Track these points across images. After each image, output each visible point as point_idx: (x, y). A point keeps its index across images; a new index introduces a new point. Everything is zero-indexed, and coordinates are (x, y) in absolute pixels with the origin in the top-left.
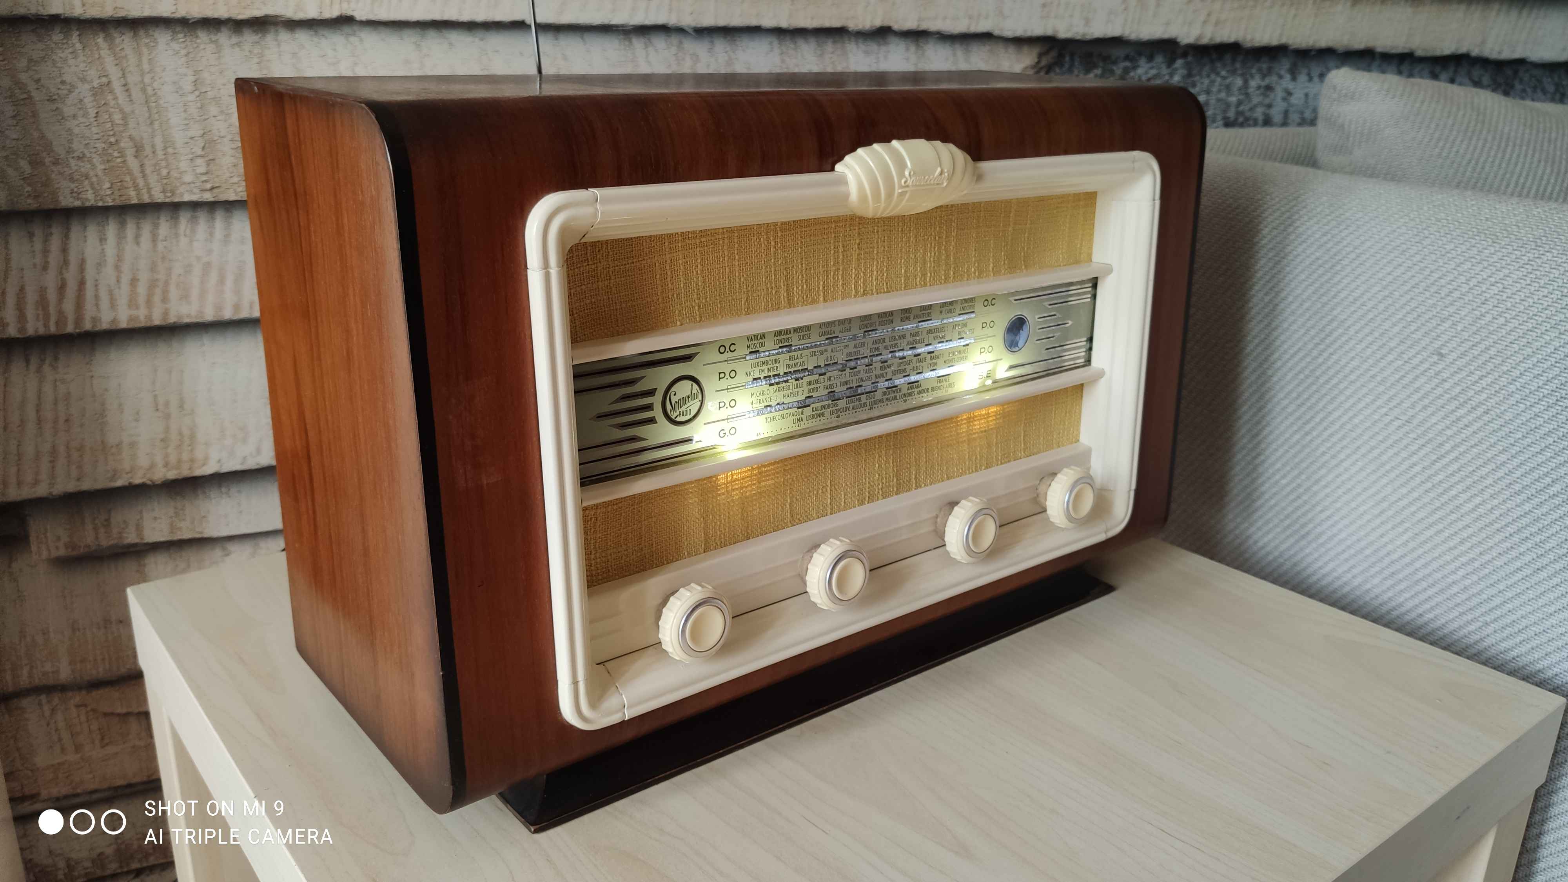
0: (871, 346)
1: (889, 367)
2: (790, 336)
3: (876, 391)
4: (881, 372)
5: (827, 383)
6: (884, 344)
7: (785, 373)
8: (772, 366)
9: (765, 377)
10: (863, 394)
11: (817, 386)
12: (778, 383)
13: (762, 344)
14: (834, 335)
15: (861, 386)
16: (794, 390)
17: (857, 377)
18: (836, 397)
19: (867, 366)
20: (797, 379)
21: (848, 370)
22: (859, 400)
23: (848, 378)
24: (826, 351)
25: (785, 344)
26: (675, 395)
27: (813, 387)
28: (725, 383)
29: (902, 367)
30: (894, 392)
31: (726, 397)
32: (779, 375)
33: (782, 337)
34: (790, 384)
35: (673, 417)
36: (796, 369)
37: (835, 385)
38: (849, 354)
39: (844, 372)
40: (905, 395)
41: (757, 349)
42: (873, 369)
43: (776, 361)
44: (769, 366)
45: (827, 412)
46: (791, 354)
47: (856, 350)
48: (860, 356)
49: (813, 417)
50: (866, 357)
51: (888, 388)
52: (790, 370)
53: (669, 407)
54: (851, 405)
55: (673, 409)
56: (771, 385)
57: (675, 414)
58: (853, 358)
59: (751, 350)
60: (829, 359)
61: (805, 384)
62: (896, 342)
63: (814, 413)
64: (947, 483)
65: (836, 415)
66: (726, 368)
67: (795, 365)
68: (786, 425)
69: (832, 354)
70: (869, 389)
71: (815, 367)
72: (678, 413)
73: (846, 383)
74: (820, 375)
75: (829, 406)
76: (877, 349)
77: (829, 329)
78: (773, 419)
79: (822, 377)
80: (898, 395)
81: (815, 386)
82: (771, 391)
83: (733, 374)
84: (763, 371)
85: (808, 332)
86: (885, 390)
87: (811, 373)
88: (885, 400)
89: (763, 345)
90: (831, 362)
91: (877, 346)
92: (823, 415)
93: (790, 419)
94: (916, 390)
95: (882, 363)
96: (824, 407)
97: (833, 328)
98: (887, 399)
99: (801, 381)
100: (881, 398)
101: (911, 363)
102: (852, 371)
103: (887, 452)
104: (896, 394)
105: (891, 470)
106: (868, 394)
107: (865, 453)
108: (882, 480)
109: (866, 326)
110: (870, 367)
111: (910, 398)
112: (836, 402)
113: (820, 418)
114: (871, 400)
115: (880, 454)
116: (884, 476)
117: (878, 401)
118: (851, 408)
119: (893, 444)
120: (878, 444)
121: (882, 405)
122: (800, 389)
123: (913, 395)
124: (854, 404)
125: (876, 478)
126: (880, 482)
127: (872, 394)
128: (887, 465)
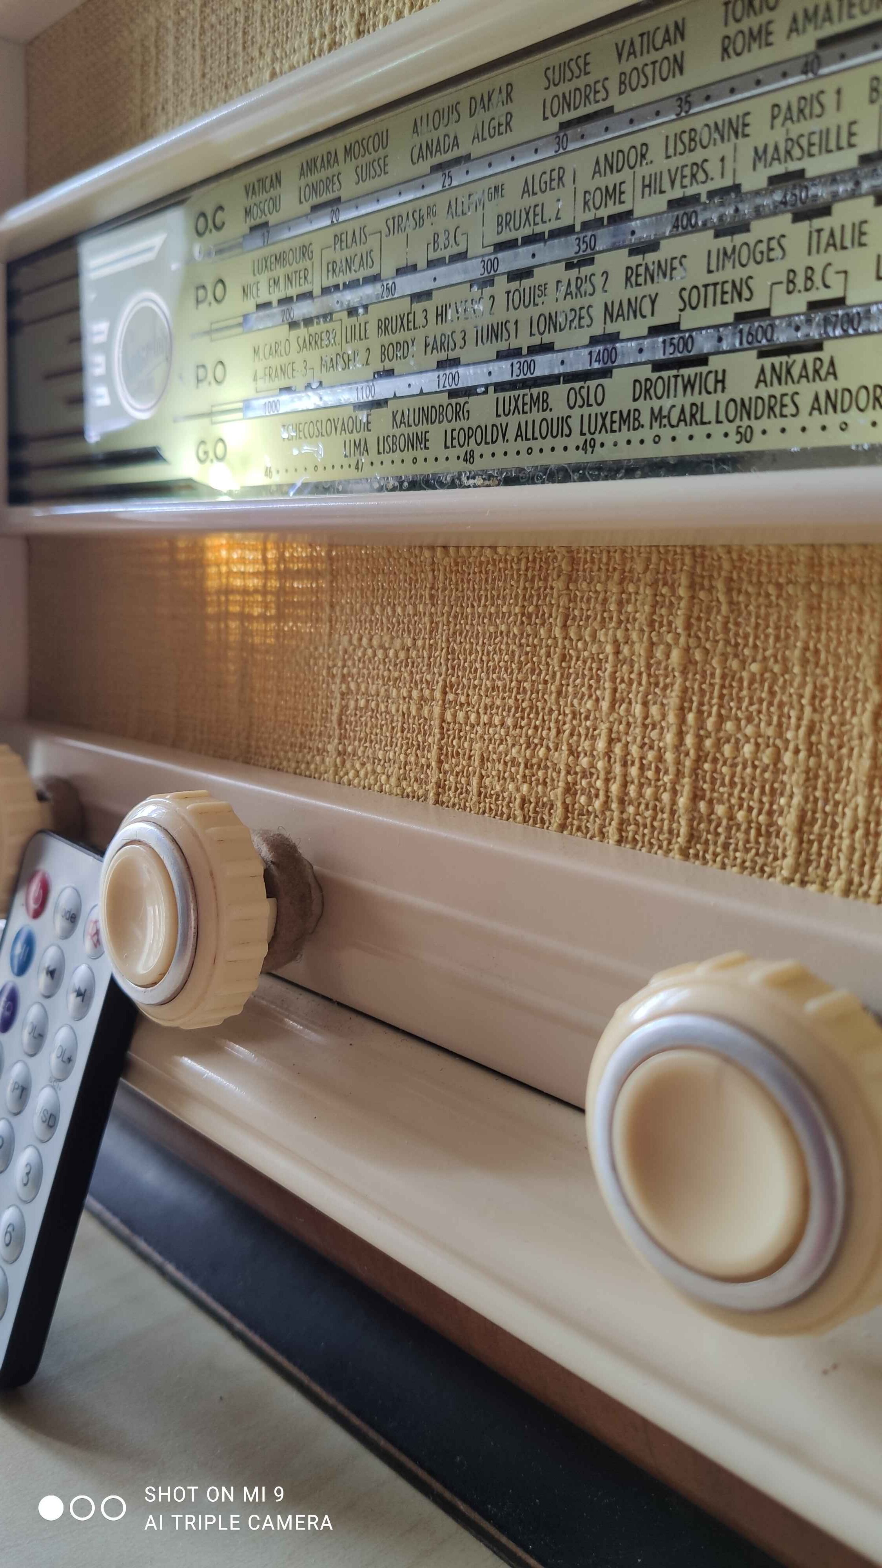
0: (586, 180)
1: (666, 270)
2: (336, 170)
3: (609, 375)
4: (634, 293)
5: (434, 330)
6: (644, 170)
7: (324, 290)
8: (294, 265)
9: (280, 302)
10: (555, 381)
11: (409, 336)
12: (309, 322)
13: (274, 199)
14: (454, 152)
15: (551, 349)
16: (346, 345)
17: (534, 312)
18: (463, 381)
19: (570, 266)
20: (351, 311)
21: (502, 283)
22: (542, 403)
23: (501, 314)
24: (432, 210)
25: (322, 196)
27: (394, 338)
29: (731, 273)
30: (689, 385)
31: (210, 351)
32: (310, 294)
33: (319, 176)
34: (336, 325)
36: (348, 276)
38: (504, 221)
39: (488, 291)
40: (744, 408)
41: (262, 218)
42: (598, 281)
43: (303, 251)
44: (289, 269)
45: (436, 432)
46: (339, 228)
48: (545, 228)
49: (396, 445)
50: (568, 230)
51: (658, 366)
52: (334, 280)
54: (513, 421)
56: (293, 325)
58: (519, 234)
59: (253, 222)
60: (442, 240)
61: (372, 328)
62: (698, 154)
63: (397, 432)
65: (461, 452)
66: (211, 273)
67: (349, 264)
68: (331, 457)
70: (580, 361)
71: (400, 272)
74: (415, 298)
76: (613, 193)
77: (442, 131)
78: (298, 430)
79: (418, 307)
80: (709, 402)
81: (401, 336)
82: (294, 346)
83: (219, 291)
84: (276, 282)
85: (381, 152)
86: (646, 372)
87: (389, 289)
88: (645, 418)
89: (275, 202)
90: (448, 253)
91: (610, 180)
92: (424, 442)
93: (338, 439)
94: (807, 391)
95: (634, 251)
96: (425, 415)
97: (452, 129)
98: (657, 416)
99: (362, 316)
100: (626, 405)
101: (777, 253)
102: (515, 285)
103: (659, 653)
104: (697, 399)
105: (670, 738)
106: (577, 385)
107: (565, 627)
108: (625, 764)
109: (566, 102)
110: (586, 270)
111: (772, 424)
112: (462, 400)
113: (415, 453)
114: (586, 410)
115: (626, 650)
116: (634, 750)
117: (616, 417)
118: (511, 433)
119: (688, 627)
120: (620, 604)
121: (635, 436)
122: (361, 346)
123: (790, 410)
124: (522, 418)
125: (601, 745)
126: (617, 769)
127: (592, 384)
128: (654, 710)
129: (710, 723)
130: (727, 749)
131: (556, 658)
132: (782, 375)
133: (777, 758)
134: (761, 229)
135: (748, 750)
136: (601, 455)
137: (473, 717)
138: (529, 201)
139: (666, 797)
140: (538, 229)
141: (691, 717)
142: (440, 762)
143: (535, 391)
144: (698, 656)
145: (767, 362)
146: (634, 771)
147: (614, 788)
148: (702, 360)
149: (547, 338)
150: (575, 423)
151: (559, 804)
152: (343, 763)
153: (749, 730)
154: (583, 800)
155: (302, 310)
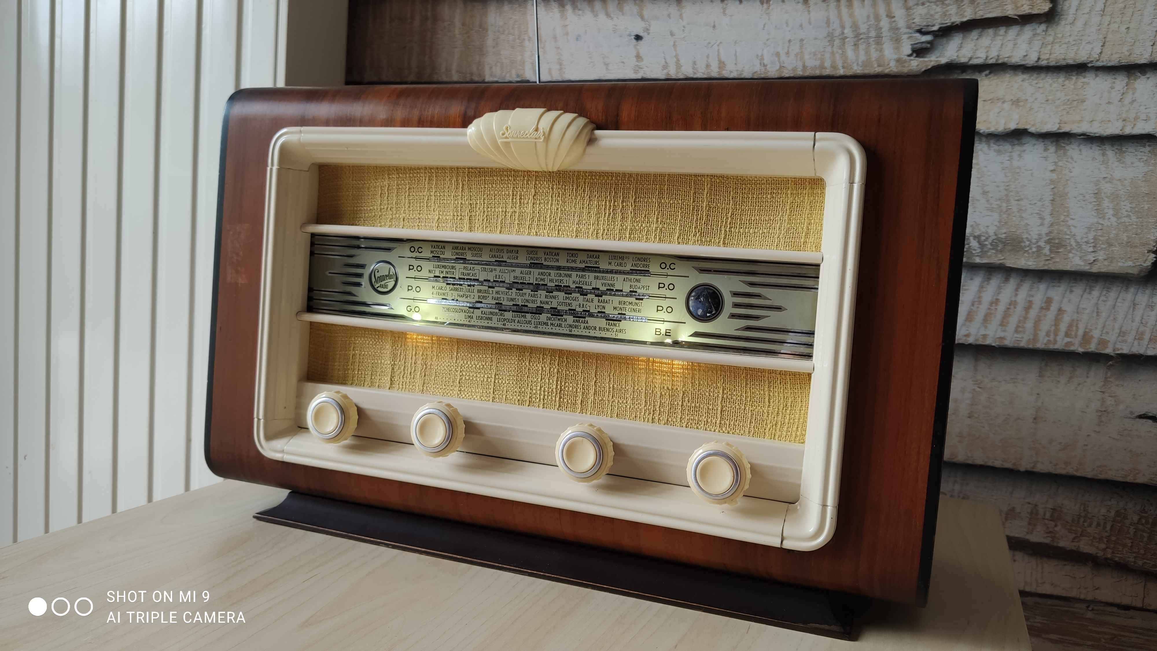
0: (536, 276)
1: (554, 297)
2: (465, 251)
3: (541, 314)
4: (547, 300)
5: (495, 295)
6: (550, 278)
7: (460, 278)
8: (449, 270)
9: (443, 277)
10: (528, 313)
11: (487, 295)
12: (454, 284)
13: (442, 253)
14: (502, 259)
15: (527, 306)
16: (466, 293)
17: (523, 298)
18: (503, 307)
19: (532, 291)
20: (469, 286)
21: (514, 290)
22: (525, 317)
23: (514, 296)
24: (495, 270)
25: (460, 257)
26: (378, 272)
27: (483, 295)
28: (413, 273)
29: (567, 301)
30: (559, 319)
31: (414, 283)
32: (455, 278)
33: (459, 251)
34: (463, 288)
35: (376, 287)
36: (468, 277)
37: (502, 299)
38: (515, 277)
39: (510, 291)
40: (570, 326)
41: (438, 255)
42: (539, 295)
43: (453, 267)
44: (446, 270)
45: (495, 318)
46: (465, 265)
47: (523, 275)
48: (526, 282)
49: (482, 318)
50: (532, 284)
51: (552, 315)
52: (464, 277)
53: (373, 280)
54: (517, 319)
55: (376, 281)
56: (448, 284)
57: (377, 285)
58: (520, 281)
59: (434, 255)
60: (498, 277)
61: (476, 291)
62: (561, 278)
63: (483, 316)
64: (615, 419)
65: (502, 323)
66: (416, 263)
67: (469, 274)
68: (460, 318)
69: (501, 274)
70: (534, 310)
71: (485, 280)
72: (379, 285)
73: (512, 300)
74: (489, 287)
75: (496, 314)
76: (543, 280)
77: (498, 254)
78: (448, 309)
79: (490, 289)
80: (563, 324)
81: (485, 295)
82: (448, 289)
83: (419, 269)
84: (442, 272)
85: (480, 252)
86: (550, 315)
87: (481, 283)
88: (549, 324)
90: (499, 280)
91: (542, 277)
92: (491, 319)
93: (463, 314)
94: (583, 325)
95: (547, 292)
96: (491, 313)
97: (502, 254)
98: (552, 324)
99: (472, 288)
100: (545, 321)
101: (577, 300)
102: (518, 291)
103: (552, 370)
104: (560, 322)
105: (554, 386)
106: (533, 315)
107: (529, 363)
108: (544, 392)
109: (532, 259)
110: (536, 293)
111: (576, 330)
112: (503, 312)
113: (488, 321)
114: (535, 320)
115: (544, 369)
116: (546, 389)
117: (543, 323)
118: (516, 321)
119: (558, 365)
120: (543, 359)
121: (547, 327)
122: (472, 294)
123: (579, 328)
124: (519, 319)
125: (539, 388)
126: (542, 393)
127: (537, 315)
128: (551, 381)
129: (563, 384)
130: (567, 389)
131: (527, 370)
132: (578, 321)
133: (577, 390)
134: (574, 295)
135: (571, 389)
136: (538, 330)
137: (504, 382)
138: (522, 275)
139: (554, 398)
140: (524, 282)
141: (559, 382)
142: (494, 392)
143: (523, 314)
144: (560, 370)
145: (575, 319)
146: (546, 393)
147: (542, 397)
148: (562, 316)
149: (526, 304)
150: (533, 322)
151: (528, 401)
152: (460, 393)
153: (571, 385)
154: (534, 399)
155: (451, 281)
